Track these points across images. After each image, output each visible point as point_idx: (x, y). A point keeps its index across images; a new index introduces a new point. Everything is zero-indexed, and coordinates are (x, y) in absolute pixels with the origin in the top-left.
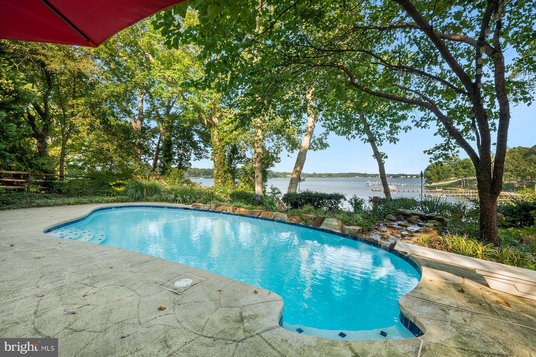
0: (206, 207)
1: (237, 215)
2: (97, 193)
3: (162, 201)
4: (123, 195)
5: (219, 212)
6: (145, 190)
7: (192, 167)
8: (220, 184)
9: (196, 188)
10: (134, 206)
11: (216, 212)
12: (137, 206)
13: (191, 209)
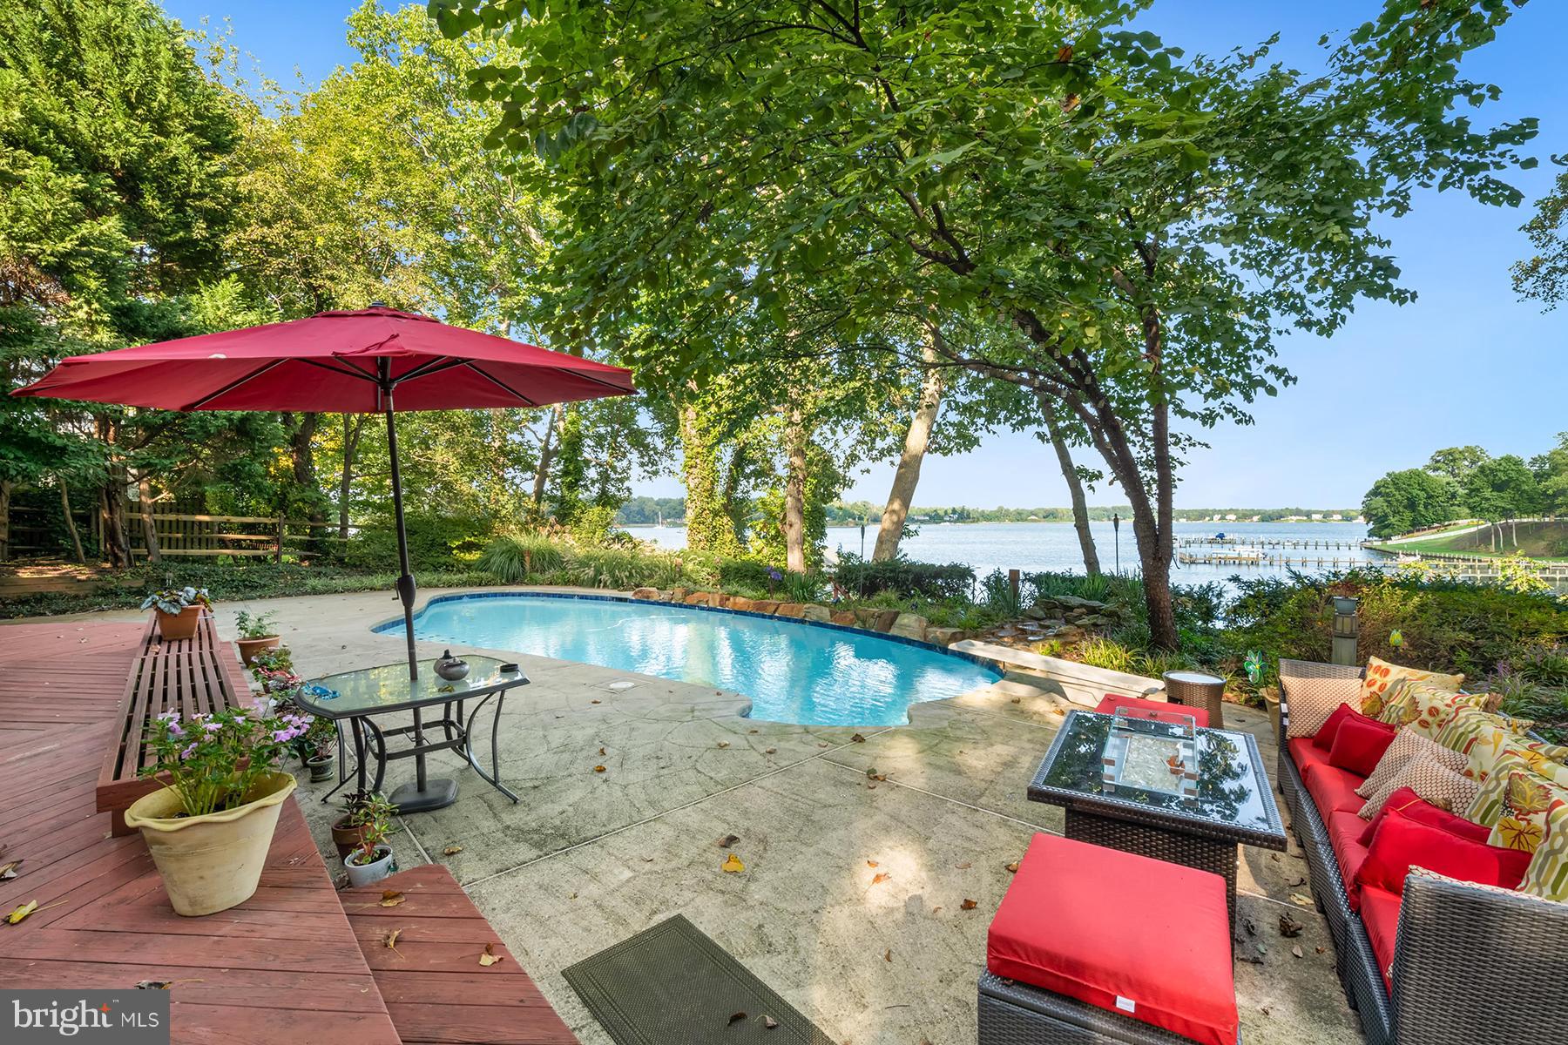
0: (664, 596)
1: (729, 612)
2: (423, 567)
3: (567, 583)
4: (481, 570)
5: (692, 607)
6: (527, 558)
7: (634, 496)
8: (702, 544)
9: (645, 553)
10: (507, 595)
11: (686, 607)
12: (513, 595)
13: (632, 601)
